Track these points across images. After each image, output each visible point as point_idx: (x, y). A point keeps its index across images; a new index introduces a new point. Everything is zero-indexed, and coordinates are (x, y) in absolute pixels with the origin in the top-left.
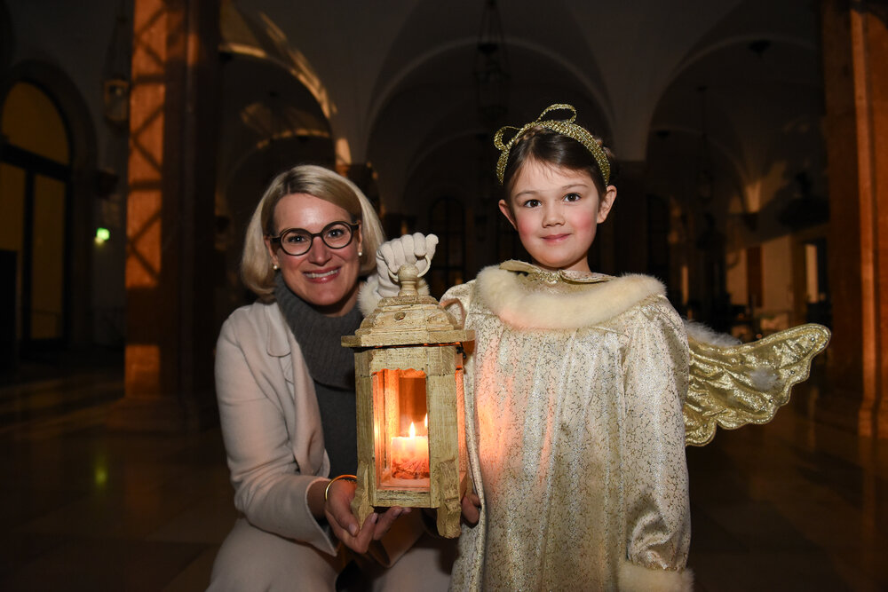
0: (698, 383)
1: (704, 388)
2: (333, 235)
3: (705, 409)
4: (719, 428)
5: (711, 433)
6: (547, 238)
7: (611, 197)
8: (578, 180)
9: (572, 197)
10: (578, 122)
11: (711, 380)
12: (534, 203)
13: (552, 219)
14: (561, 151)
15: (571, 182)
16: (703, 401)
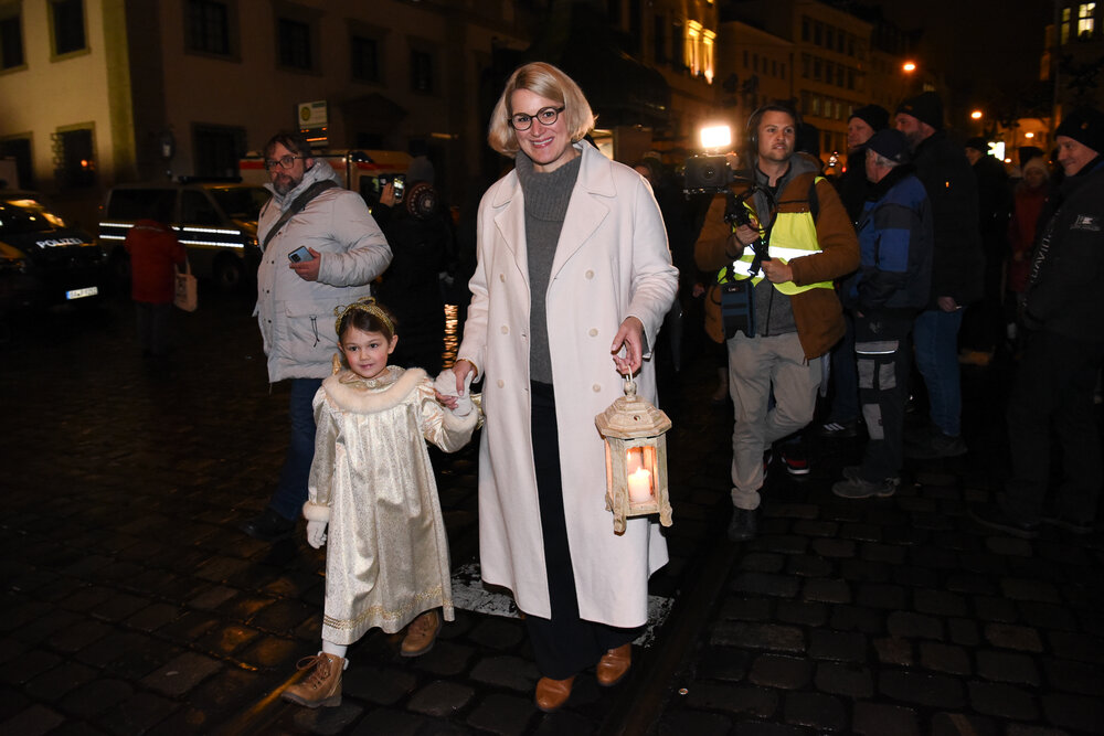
2: (545, 116)
6: (363, 366)
7: (394, 342)
8: (378, 337)
9: (373, 346)
10: (376, 305)
12: (354, 349)
13: (364, 357)
14: (368, 323)
15: (372, 338)
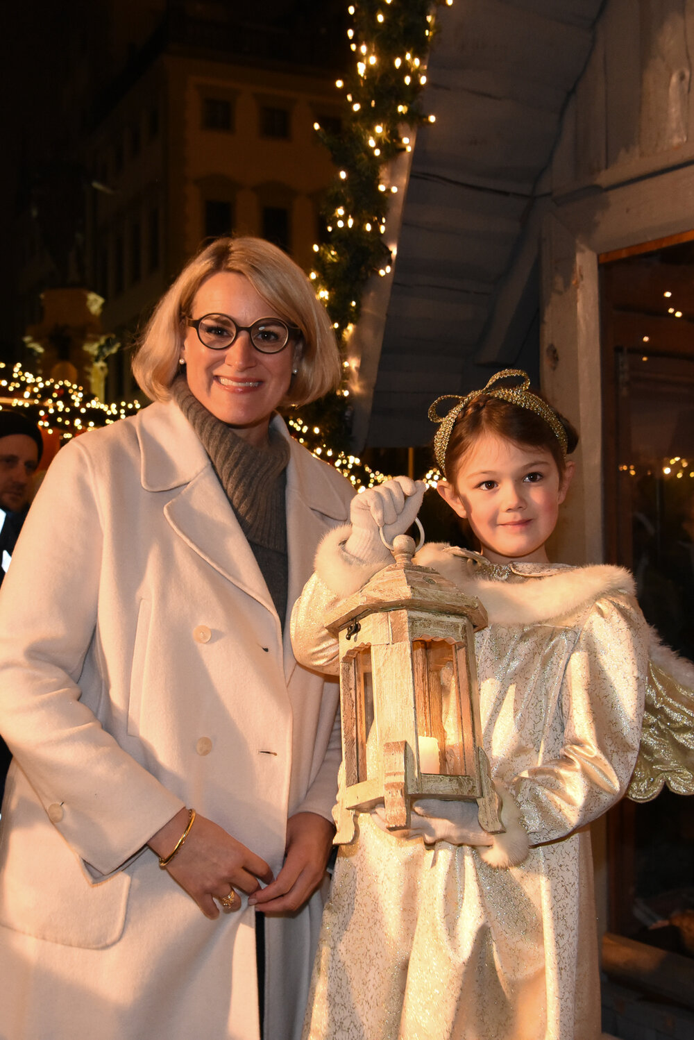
0: (658, 728)
1: (664, 737)
2: (264, 338)
3: (658, 762)
4: (666, 789)
5: (657, 790)
9: (533, 476)
11: (674, 731)
12: (490, 484)
15: (532, 460)
16: (658, 751)
